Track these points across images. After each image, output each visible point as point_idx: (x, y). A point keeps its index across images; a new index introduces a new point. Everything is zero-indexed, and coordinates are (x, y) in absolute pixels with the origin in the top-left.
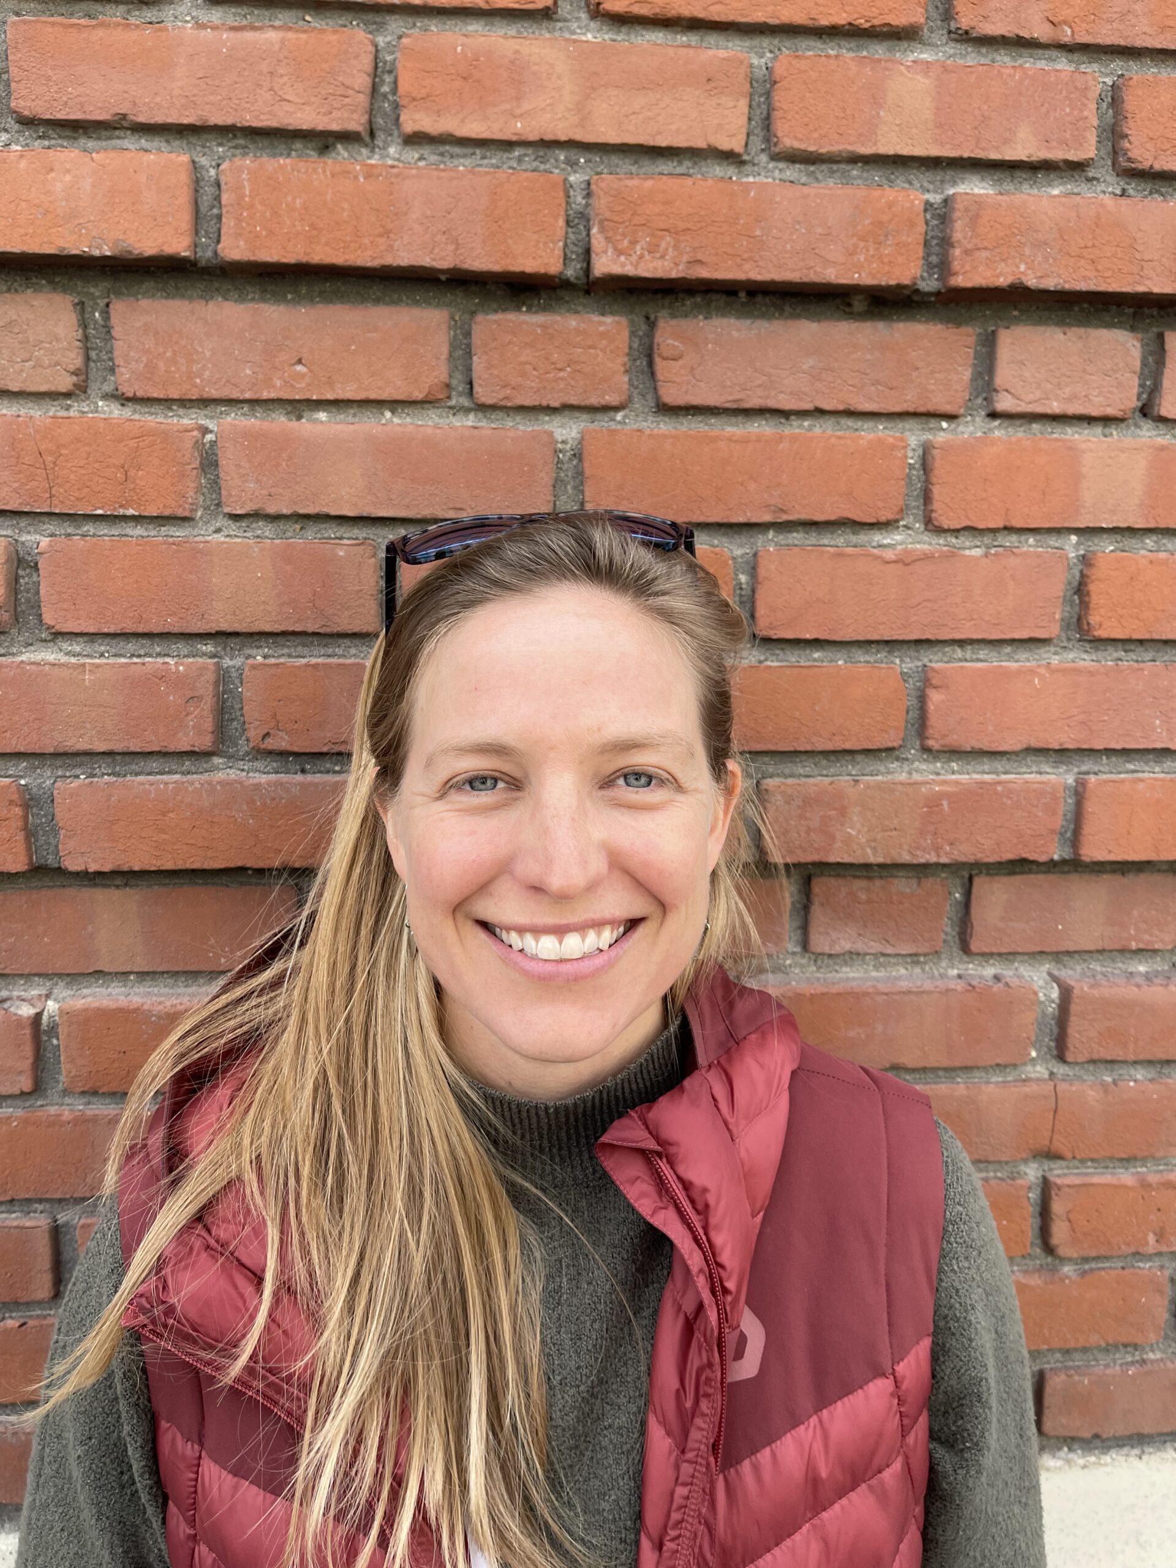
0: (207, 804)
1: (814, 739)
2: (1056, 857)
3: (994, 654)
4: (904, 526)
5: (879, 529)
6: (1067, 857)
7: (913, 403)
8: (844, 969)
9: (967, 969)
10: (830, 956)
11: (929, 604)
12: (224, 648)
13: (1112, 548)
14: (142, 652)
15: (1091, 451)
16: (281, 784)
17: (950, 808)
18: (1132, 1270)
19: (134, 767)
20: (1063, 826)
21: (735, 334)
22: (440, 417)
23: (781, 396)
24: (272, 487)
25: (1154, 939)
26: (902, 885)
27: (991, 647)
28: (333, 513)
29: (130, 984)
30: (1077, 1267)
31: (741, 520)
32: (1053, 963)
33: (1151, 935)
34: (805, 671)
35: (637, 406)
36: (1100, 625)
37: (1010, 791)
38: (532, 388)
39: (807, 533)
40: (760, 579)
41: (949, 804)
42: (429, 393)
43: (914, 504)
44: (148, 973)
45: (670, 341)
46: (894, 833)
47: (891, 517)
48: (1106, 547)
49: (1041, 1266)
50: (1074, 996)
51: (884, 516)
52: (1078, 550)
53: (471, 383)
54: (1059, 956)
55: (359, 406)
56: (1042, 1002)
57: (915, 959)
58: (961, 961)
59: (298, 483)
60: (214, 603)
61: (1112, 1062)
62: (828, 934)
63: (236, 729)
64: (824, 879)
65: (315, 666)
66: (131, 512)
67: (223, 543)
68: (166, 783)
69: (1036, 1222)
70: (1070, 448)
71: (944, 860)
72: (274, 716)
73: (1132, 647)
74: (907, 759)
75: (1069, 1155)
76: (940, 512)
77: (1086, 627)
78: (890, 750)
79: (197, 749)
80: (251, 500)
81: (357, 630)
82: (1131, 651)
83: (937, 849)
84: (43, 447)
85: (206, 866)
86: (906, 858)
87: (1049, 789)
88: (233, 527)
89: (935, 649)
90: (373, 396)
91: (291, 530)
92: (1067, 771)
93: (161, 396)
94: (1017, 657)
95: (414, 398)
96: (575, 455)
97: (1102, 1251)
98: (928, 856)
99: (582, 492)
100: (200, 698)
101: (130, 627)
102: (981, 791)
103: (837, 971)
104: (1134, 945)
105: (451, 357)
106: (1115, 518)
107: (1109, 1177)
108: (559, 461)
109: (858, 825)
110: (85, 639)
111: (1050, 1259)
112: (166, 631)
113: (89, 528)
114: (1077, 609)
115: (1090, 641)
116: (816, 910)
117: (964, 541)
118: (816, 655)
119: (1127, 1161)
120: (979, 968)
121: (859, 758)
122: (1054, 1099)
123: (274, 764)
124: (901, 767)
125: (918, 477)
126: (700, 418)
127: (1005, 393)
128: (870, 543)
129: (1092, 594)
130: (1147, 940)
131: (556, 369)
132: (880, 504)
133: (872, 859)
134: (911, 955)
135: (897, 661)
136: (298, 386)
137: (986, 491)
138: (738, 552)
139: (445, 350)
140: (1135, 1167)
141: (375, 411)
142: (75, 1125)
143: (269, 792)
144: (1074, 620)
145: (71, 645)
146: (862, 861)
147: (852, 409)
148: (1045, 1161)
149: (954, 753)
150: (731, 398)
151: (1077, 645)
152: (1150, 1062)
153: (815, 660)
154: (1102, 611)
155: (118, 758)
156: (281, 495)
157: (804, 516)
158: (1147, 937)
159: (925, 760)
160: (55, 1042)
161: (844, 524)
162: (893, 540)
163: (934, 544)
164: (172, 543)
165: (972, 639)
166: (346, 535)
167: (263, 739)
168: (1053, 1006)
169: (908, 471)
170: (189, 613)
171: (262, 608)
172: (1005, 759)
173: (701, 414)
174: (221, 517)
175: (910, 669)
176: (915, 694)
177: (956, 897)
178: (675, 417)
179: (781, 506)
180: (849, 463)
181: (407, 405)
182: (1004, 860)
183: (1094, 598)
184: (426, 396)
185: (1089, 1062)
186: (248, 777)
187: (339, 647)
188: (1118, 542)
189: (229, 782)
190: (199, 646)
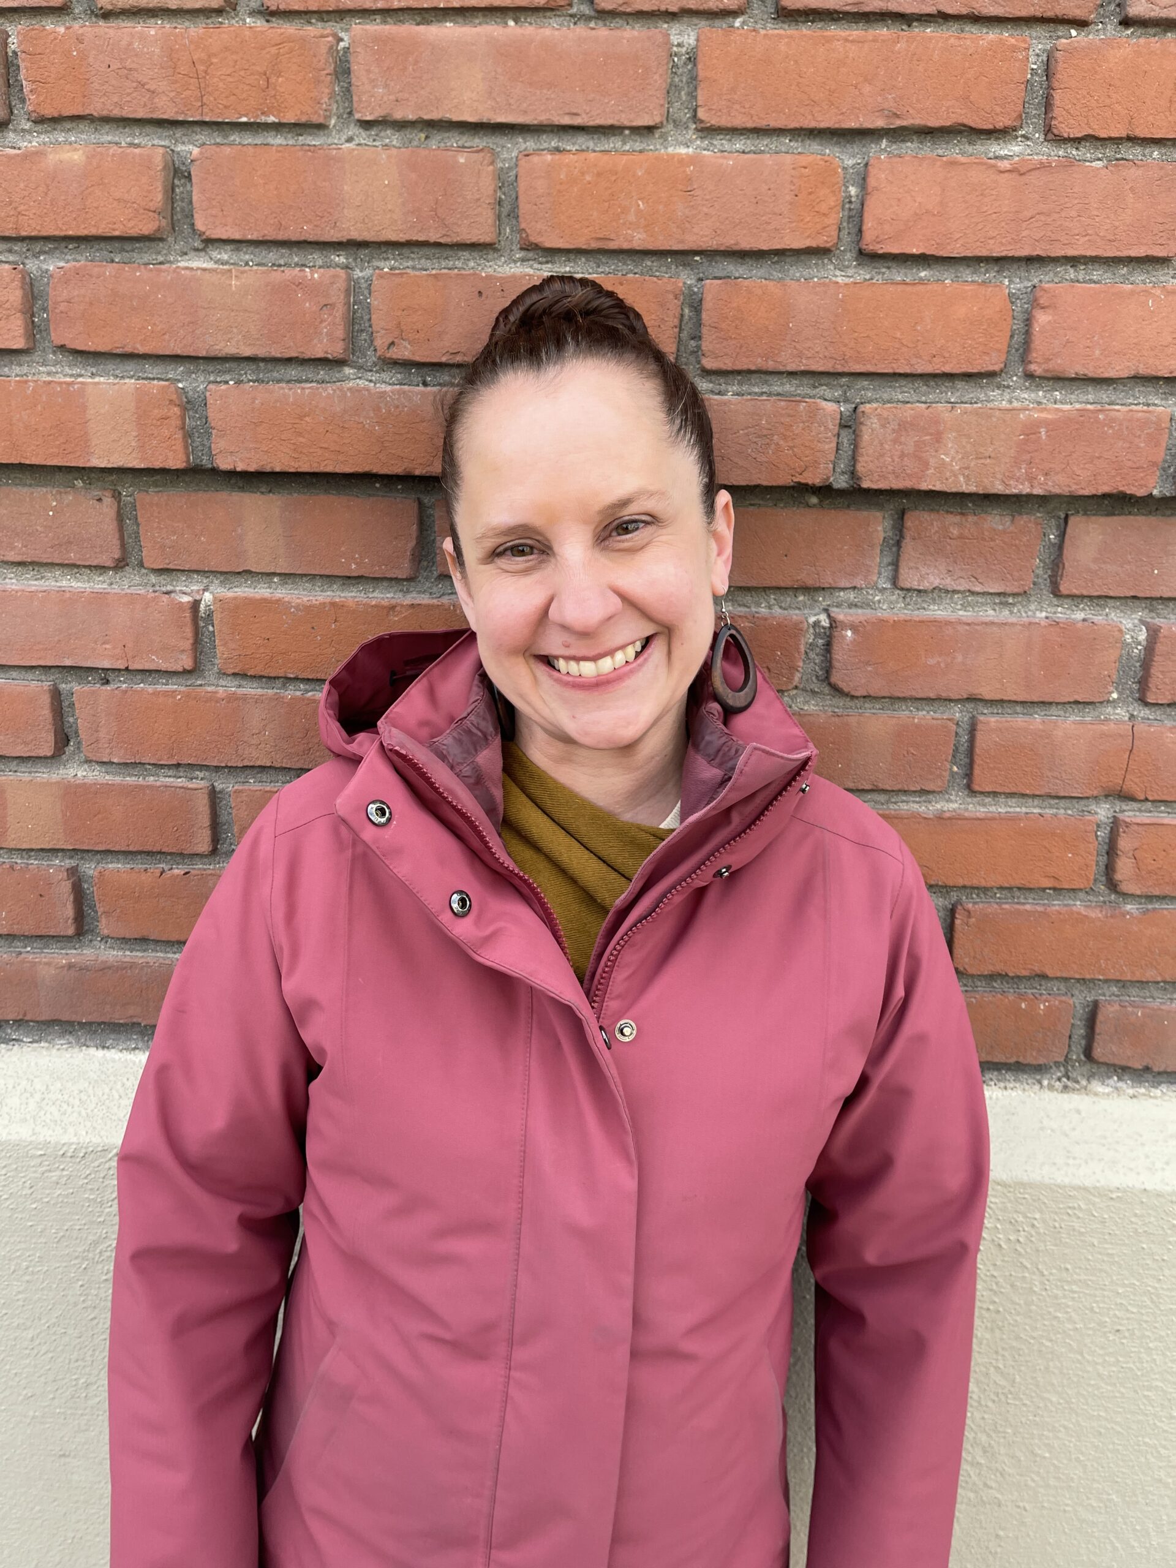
0: (338, 409)
1: (914, 361)
2: (1155, 492)
3: (1109, 275)
4: (1023, 136)
5: (997, 139)
6: (1168, 494)
8: (932, 607)
9: (1055, 613)
10: (919, 591)
11: (1043, 218)
12: (355, 260)
14: (282, 262)
16: (404, 393)
17: (1047, 436)
19: (275, 374)
20: (1165, 461)
22: (560, 23)
24: (400, 92)
26: (996, 521)
27: (1106, 267)
28: (455, 118)
29: (275, 585)
30: (1138, 906)
31: (853, 125)
32: (1148, 610)
34: (909, 289)
35: (756, 11)
37: (1113, 420)
39: (921, 143)
40: (870, 190)
41: (1047, 432)
43: (1034, 112)
44: (290, 575)
46: (988, 461)
47: (1009, 123)
49: (1105, 902)
50: (1161, 635)
51: (1001, 122)
54: (1153, 602)
55: (484, 16)
56: (1129, 644)
57: (1004, 600)
58: (1050, 605)
59: (423, 88)
60: (346, 211)
62: (917, 568)
63: (365, 340)
64: (917, 513)
65: (435, 276)
66: (272, 119)
67: (353, 150)
68: (303, 389)
69: (1104, 859)
71: (1038, 491)
72: (398, 325)
74: (1008, 387)
75: (1140, 796)
76: (1061, 119)
78: (991, 375)
79: (329, 356)
80: (380, 106)
81: (474, 240)
83: (1031, 479)
84: (195, 57)
85: (338, 470)
86: (999, 488)
87: (1154, 419)
88: (362, 137)
89: (1047, 269)
91: (417, 139)
93: (302, 9)
94: (1132, 279)
95: (536, 4)
96: (690, 59)
97: (1165, 890)
98: (1021, 487)
99: (695, 98)
100: (333, 306)
101: (272, 234)
102: (1082, 419)
103: (924, 609)
108: (675, 66)
109: (952, 452)
110: (232, 247)
111: (1113, 897)
112: (302, 238)
113: (235, 137)
116: (908, 544)
117: (1084, 152)
118: (923, 274)
120: (1068, 612)
121: (960, 384)
122: (1131, 738)
123: (399, 376)
124: (1002, 395)
125: (1041, 81)
126: (820, 25)
128: (987, 154)
132: (998, 109)
133: (965, 488)
134: (999, 594)
135: (1006, 281)
137: (1109, 97)
138: (850, 162)
141: (499, 20)
142: (228, 702)
143: (393, 400)
145: (220, 253)
146: (954, 490)
147: (976, 13)
148: (1117, 802)
149: (1059, 380)
150: (850, 1)
153: (921, 279)
155: (262, 365)
156: (407, 100)
157: (917, 121)
159: (1027, 389)
160: (211, 628)
161: (960, 132)
162: (1009, 150)
163: (1052, 153)
164: (310, 151)
165: (1085, 257)
166: (466, 145)
167: (388, 348)
168: (1139, 647)
169: (1029, 76)
170: (323, 220)
171: (388, 216)
172: (1111, 388)
173: (821, 20)
174: (353, 125)
175: (1019, 290)
176: (1021, 316)
177: (1049, 539)
178: (794, 23)
179: (895, 110)
180: (967, 64)
181: (530, 13)
182: (1100, 493)
184: (548, 1)
185: (1170, 705)
186: (376, 387)
187: (459, 259)
189: (358, 390)
190: (332, 257)
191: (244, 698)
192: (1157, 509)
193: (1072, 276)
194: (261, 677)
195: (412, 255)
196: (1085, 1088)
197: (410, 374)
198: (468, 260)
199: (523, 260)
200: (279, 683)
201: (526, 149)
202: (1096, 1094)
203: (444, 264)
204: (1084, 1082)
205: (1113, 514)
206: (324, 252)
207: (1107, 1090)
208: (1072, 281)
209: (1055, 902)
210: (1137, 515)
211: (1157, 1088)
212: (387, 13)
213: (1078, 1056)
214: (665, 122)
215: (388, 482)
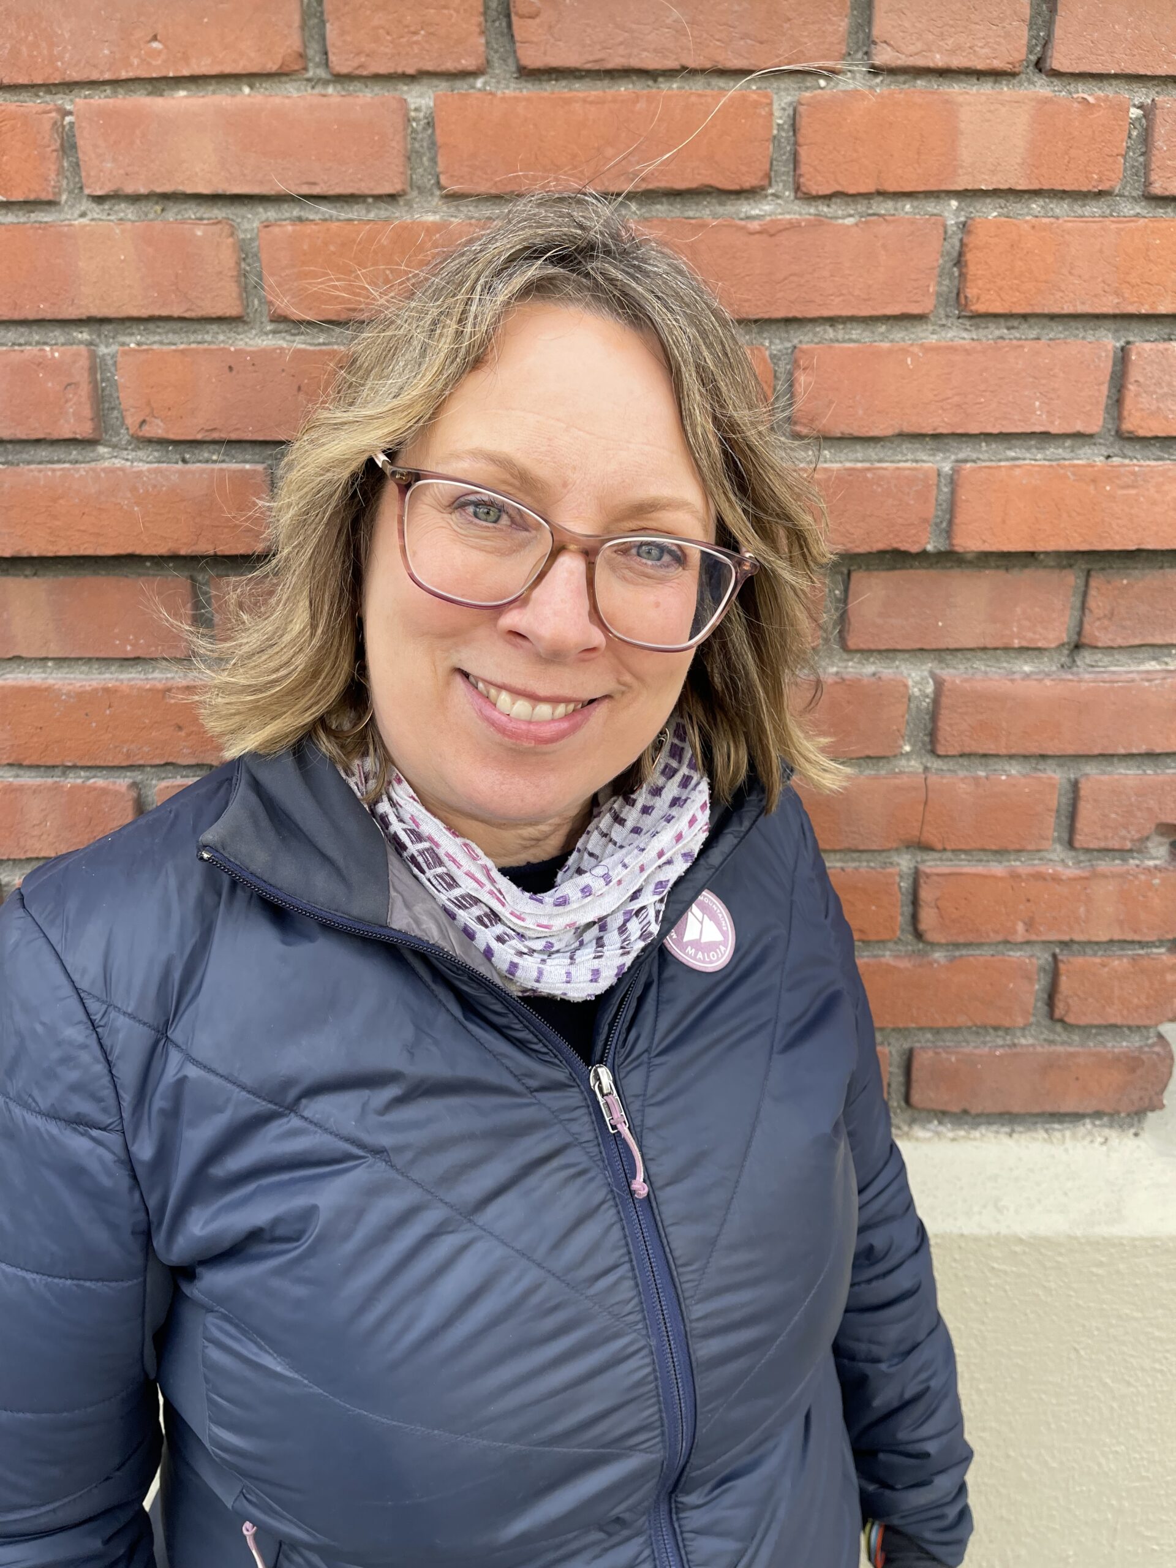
0: (93, 491)
2: (930, 548)
3: (867, 334)
4: (773, 195)
5: (747, 199)
6: (942, 549)
7: (786, 58)
9: (846, 667)
11: (795, 279)
12: (99, 336)
13: (995, 214)
14: (22, 341)
15: (969, 104)
16: (161, 472)
18: (1000, 957)
19: (25, 456)
20: (936, 516)
22: (298, 90)
23: (645, 54)
24: (129, 165)
25: (1037, 637)
27: (863, 326)
28: (189, 191)
29: (49, 670)
30: (945, 954)
32: (936, 662)
33: (1035, 633)
35: (497, 71)
36: (978, 299)
37: (882, 478)
38: (386, 54)
39: (671, 205)
42: (283, 64)
43: (783, 169)
44: (64, 659)
47: (756, 183)
48: (990, 214)
49: (913, 951)
50: (945, 688)
51: (748, 182)
52: (958, 217)
53: (326, 53)
54: (941, 653)
55: (218, 83)
56: (916, 697)
58: (841, 660)
59: (153, 161)
60: (82, 288)
61: (985, 756)
63: (117, 418)
65: (182, 352)
67: (86, 226)
68: (54, 470)
69: (908, 910)
70: (947, 102)
72: (148, 403)
73: (1016, 323)
75: (939, 846)
76: (808, 176)
77: (963, 301)
79: (78, 436)
80: (109, 180)
81: (220, 313)
82: (1013, 328)
85: (99, 553)
87: (921, 476)
88: (96, 211)
89: (805, 330)
90: (227, 70)
91: (152, 212)
92: (944, 459)
93: (26, 82)
94: (891, 337)
95: (269, 70)
96: (428, 123)
97: (971, 937)
99: (436, 163)
100: (77, 385)
101: (8, 314)
102: (850, 478)
104: (1016, 643)
105: (303, 26)
106: (995, 179)
107: (980, 868)
108: (414, 131)
111: (921, 946)
112: (39, 317)
114: (956, 282)
115: (971, 318)
117: (835, 209)
119: (1001, 853)
120: (859, 666)
122: (924, 790)
123: (156, 454)
125: (787, 138)
126: (564, 83)
127: (884, 45)
128: (738, 214)
129: (969, 263)
130: (1030, 638)
131: (409, 32)
132: (744, 169)
135: (767, 343)
136: (154, 63)
137: (856, 151)
139: (296, 17)
140: (1009, 861)
141: (233, 86)
143: (150, 479)
144: (954, 295)
147: (720, 66)
148: (917, 852)
149: (827, 439)
150: (591, 58)
151: (957, 322)
152: (1026, 757)
154: (980, 283)
155: (10, 446)
156: (137, 173)
157: (664, 183)
158: (1030, 635)
159: (796, 448)
161: (709, 193)
162: (760, 210)
163: (803, 212)
164: (40, 228)
165: (840, 317)
166: (206, 216)
167: (140, 427)
168: (928, 700)
169: (775, 132)
170: (60, 298)
171: (128, 292)
172: (879, 446)
173: (565, 78)
174: (84, 200)
175: (780, 351)
176: (783, 377)
177: (834, 594)
178: (537, 82)
179: (640, 174)
181: (265, 79)
182: (876, 550)
183: (972, 269)
184: (281, 67)
185: (961, 756)
186: (132, 466)
187: (208, 332)
188: (1001, 207)
189: (111, 471)
190: (75, 334)
191: (21, 789)
192: (937, 562)
193: (831, 336)
194: (38, 767)
195: (159, 330)
197: (167, 451)
198: (217, 334)
199: (274, 332)
200: (58, 772)
201: (267, 220)
202: (917, 1139)
203: (192, 338)
204: (905, 1128)
205: (893, 568)
206: (67, 330)
207: (928, 1135)
208: (831, 340)
209: (866, 954)
210: (918, 569)
211: (976, 1130)
212: (115, 83)
213: (898, 1103)
214: (408, 189)
215: (160, 561)
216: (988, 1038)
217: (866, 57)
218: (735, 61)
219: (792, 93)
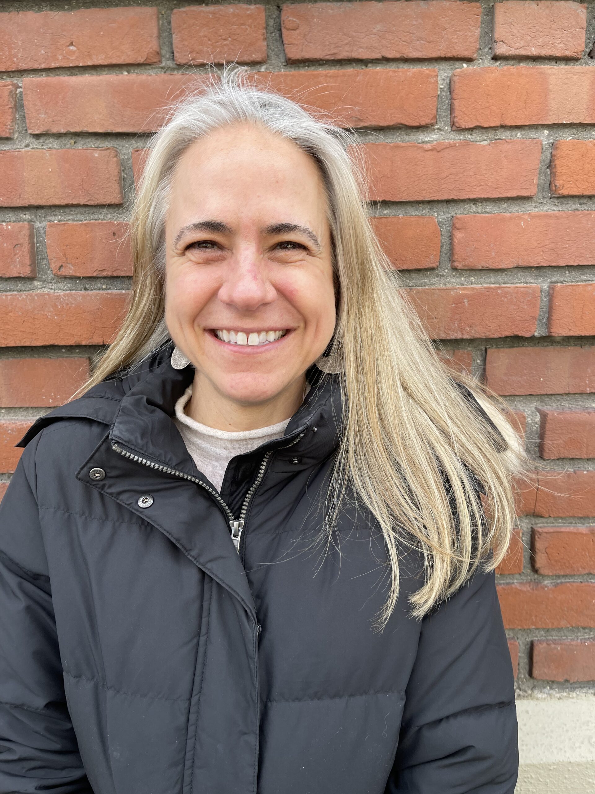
0: (30, 307)
2: (536, 334)
3: (496, 208)
4: (438, 129)
5: (422, 131)
6: (544, 335)
7: (444, 51)
11: (453, 177)
12: (36, 216)
13: (571, 138)
15: (555, 74)
16: (71, 295)
17: (469, 304)
18: (586, 583)
20: (541, 315)
21: (330, 11)
22: (156, 74)
23: (361, 50)
24: (55, 116)
27: (494, 204)
28: (90, 130)
29: (2, 415)
30: (552, 581)
32: (539, 402)
35: (273, 62)
36: (563, 187)
37: (507, 293)
38: (208, 52)
39: (378, 135)
41: (468, 302)
42: (147, 58)
43: (444, 114)
44: (12, 408)
45: (290, 18)
46: (435, 320)
47: (428, 121)
48: (567, 138)
49: (531, 580)
50: (548, 419)
51: (424, 121)
52: (549, 140)
53: (173, 52)
54: (542, 397)
55: (109, 70)
56: (530, 424)
59: (69, 113)
60: (26, 188)
61: (573, 459)
63: (46, 264)
65: (86, 224)
67: (28, 151)
68: (6, 296)
69: (528, 554)
71: (466, 336)
72: (64, 255)
73: (585, 201)
74: (443, 276)
75: (547, 515)
76: (459, 117)
77: (554, 188)
78: (433, 269)
79: (22, 275)
80: (43, 125)
81: (108, 202)
82: (583, 203)
83: (462, 330)
85: (32, 344)
87: (531, 291)
88: (35, 144)
89: (459, 207)
90: (114, 61)
91: (69, 143)
92: (543, 281)
94: (510, 210)
95: (138, 62)
97: (568, 572)
98: (456, 334)
100: (21, 245)
104: (588, 390)
105: (159, 36)
106: (571, 117)
107: (572, 528)
111: (536, 576)
114: (549, 177)
115: (558, 198)
117: (476, 136)
118: (385, 212)
119: (584, 519)
121: (414, 275)
123: (69, 285)
124: (439, 280)
125: (446, 96)
126: (312, 68)
127: (501, 43)
128: (417, 140)
129: (557, 166)
131: (222, 39)
132: (421, 113)
135: (436, 215)
136: (71, 58)
137: (488, 102)
139: (155, 31)
140: (589, 523)
141: (118, 72)
143: (64, 300)
144: (548, 185)
147: (405, 56)
148: (532, 518)
149: (472, 270)
150: (329, 53)
151: (549, 201)
153: (385, 215)
154: (564, 177)
156: (60, 121)
157: (374, 123)
159: (454, 276)
161: (400, 128)
162: (430, 138)
163: (456, 138)
164: (1, 153)
165: (480, 199)
166: (100, 146)
167: (59, 269)
168: (537, 426)
169: (439, 93)
170: (12, 194)
171: (53, 190)
172: (504, 274)
173: (313, 65)
174: (28, 137)
175: (444, 219)
176: (447, 235)
177: (477, 363)
178: (297, 68)
179: (359, 117)
180: (401, 87)
181: (136, 67)
182: (503, 336)
183: (559, 170)
184: (146, 60)
185: (558, 459)
186: (54, 293)
187: (101, 213)
188: (574, 134)
189: (42, 295)
190: (21, 215)
192: (539, 343)
193: (474, 210)
195: (72, 213)
196: (531, 695)
197: (76, 284)
198: (107, 214)
201: (137, 147)
202: (538, 699)
203: (92, 217)
204: (530, 692)
205: (513, 347)
206: (16, 213)
207: (544, 696)
208: (475, 213)
209: (502, 582)
210: (527, 346)
211: (574, 692)
212: (48, 70)
213: (525, 676)
215: (70, 348)
216: (579, 634)
217: (490, 51)
218: (414, 53)
219: (448, 71)
